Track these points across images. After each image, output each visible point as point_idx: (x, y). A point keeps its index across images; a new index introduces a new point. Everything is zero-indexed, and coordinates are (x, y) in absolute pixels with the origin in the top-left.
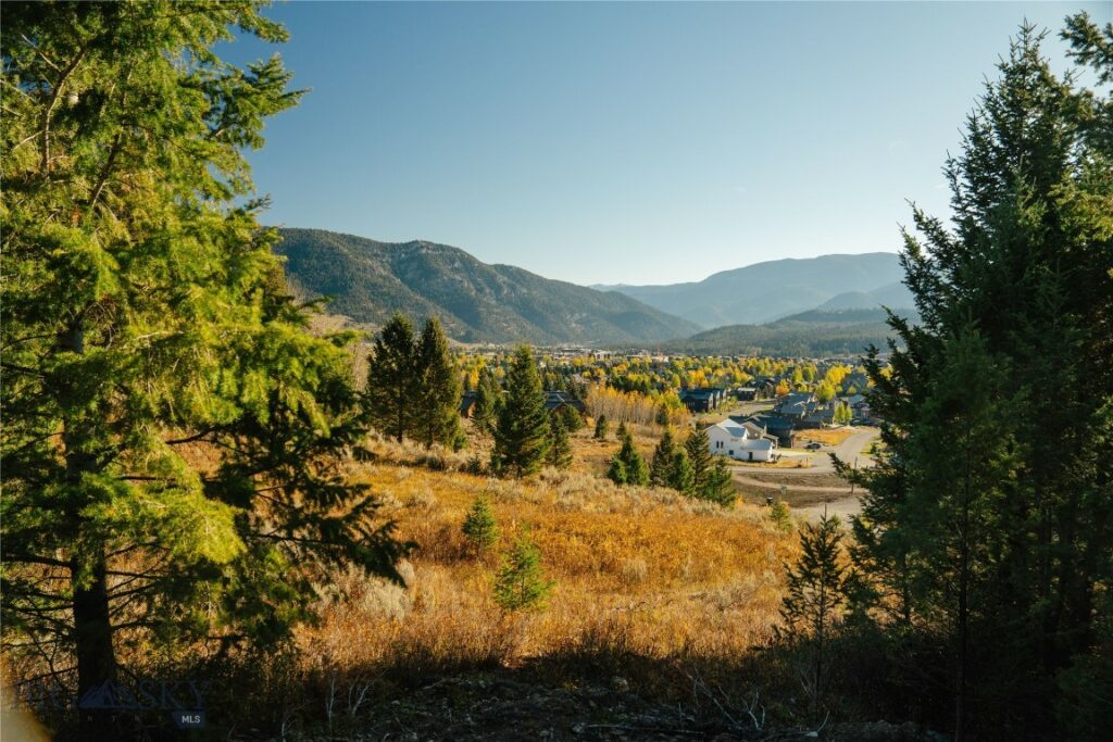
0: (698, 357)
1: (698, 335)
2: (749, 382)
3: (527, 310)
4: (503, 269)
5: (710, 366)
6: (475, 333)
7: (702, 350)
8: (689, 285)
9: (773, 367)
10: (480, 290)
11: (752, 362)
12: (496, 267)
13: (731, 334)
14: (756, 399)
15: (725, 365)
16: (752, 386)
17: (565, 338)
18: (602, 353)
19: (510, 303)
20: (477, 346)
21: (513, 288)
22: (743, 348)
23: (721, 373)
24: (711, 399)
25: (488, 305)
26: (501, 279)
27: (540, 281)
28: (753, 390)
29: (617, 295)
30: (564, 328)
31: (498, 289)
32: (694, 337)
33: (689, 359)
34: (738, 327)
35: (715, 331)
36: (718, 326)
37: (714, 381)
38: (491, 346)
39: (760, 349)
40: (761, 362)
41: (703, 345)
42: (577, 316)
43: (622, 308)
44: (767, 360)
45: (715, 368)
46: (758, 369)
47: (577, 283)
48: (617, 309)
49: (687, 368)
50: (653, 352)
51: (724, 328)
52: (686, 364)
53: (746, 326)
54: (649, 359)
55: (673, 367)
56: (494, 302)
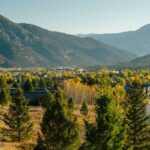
3: (39, 48)
4: (25, 26)
6: (11, 62)
8: (130, 33)
10: (13, 38)
12: (22, 25)
17: (61, 64)
18: (81, 70)
19: (30, 45)
20: (11, 69)
21: (31, 37)
24: (145, 91)
25: (17, 46)
26: (24, 31)
27: (46, 32)
29: (90, 39)
30: (61, 58)
31: (23, 37)
35: (145, 57)
37: (145, 81)
38: (20, 69)
41: (139, 65)
42: (68, 52)
43: (92, 46)
47: (67, 33)
48: (90, 46)
49: (130, 76)
50: (110, 68)
54: (107, 72)
55: (121, 75)
56: (20, 45)
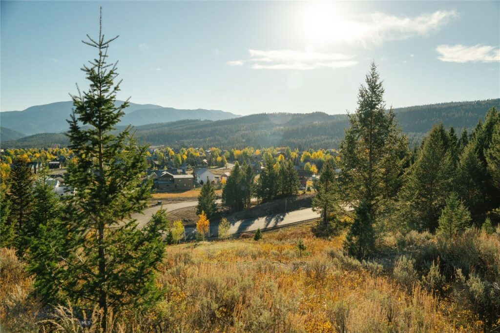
0: (24, 149)
1: (22, 139)
2: (56, 159)
5: (31, 152)
7: (26, 146)
9: (67, 152)
11: (56, 150)
13: (43, 138)
14: (60, 167)
15: (40, 152)
16: (57, 161)
22: (50, 144)
23: (38, 155)
28: (58, 162)
32: (20, 140)
33: (18, 150)
34: (46, 134)
36: (34, 134)
39: (59, 145)
40: (61, 150)
44: (64, 149)
45: (35, 153)
46: (60, 153)
51: (39, 135)
52: (16, 152)
53: (50, 134)
